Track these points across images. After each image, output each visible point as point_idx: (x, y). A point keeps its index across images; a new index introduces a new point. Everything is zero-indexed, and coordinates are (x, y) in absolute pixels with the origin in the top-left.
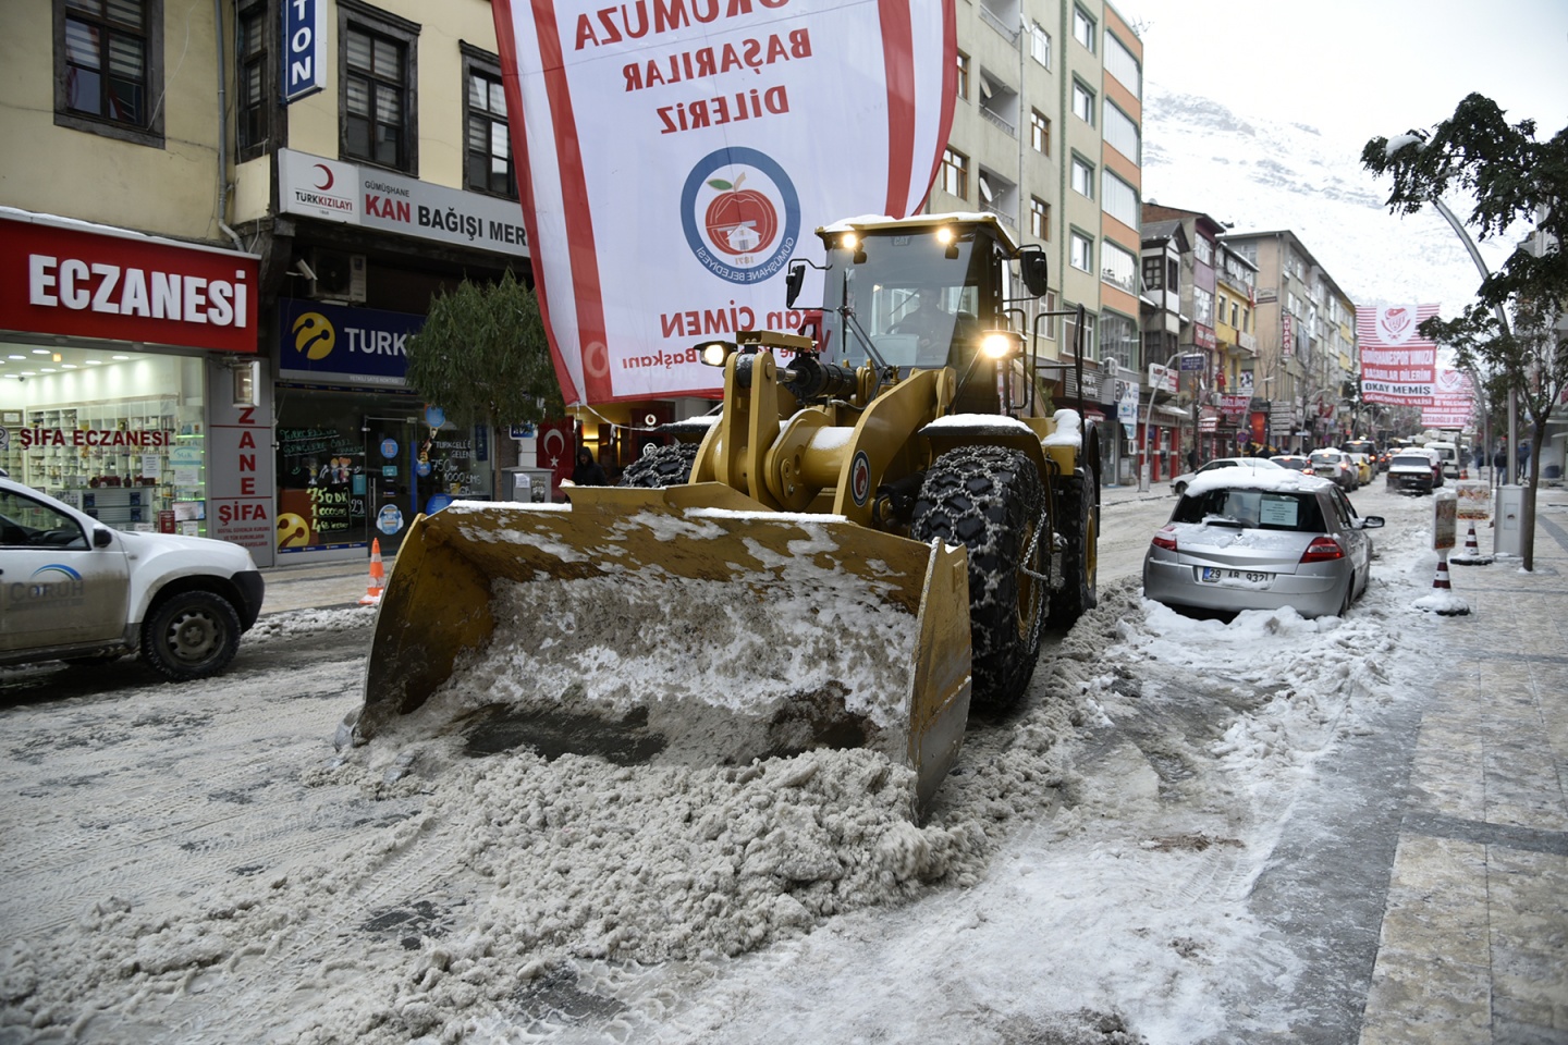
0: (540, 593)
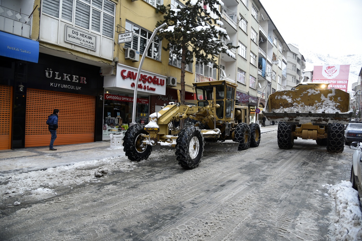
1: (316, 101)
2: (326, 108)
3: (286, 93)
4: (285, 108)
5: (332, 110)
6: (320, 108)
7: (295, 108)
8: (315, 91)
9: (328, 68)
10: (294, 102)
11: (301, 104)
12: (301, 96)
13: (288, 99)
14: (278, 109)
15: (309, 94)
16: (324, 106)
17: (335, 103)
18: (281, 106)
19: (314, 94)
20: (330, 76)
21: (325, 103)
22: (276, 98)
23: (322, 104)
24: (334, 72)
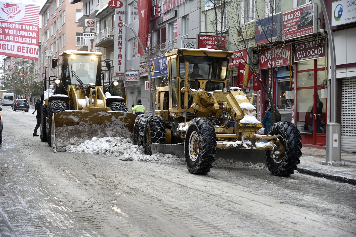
0: (62, 129)
1: (106, 121)
2: (115, 126)
3: (74, 113)
4: (69, 126)
5: (121, 128)
6: (109, 126)
7: (81, 127)
8: (107, 114)
9: (6, 5)
10: (81, 121)
11: (88, 123)
12: (91, 116)
13: (74, 119)
14: (61, 126)
15: (100, 116)
16: (112, 125)
17: (124, 123)
18: (64, 124)
19: (105, 116)
20: (11, 17)
21: (114, 123)
22: (60, 117)
23: (111, 123)
24: (16, 12)
